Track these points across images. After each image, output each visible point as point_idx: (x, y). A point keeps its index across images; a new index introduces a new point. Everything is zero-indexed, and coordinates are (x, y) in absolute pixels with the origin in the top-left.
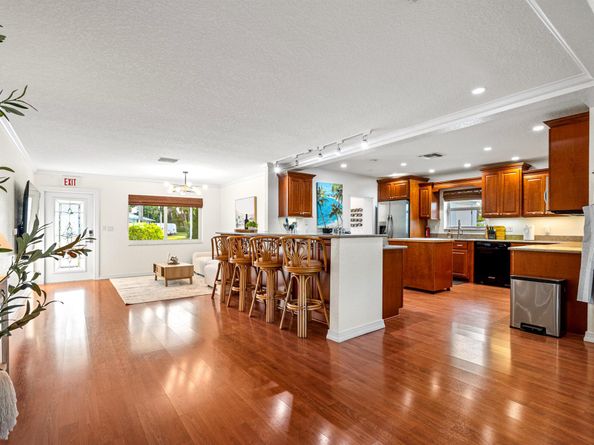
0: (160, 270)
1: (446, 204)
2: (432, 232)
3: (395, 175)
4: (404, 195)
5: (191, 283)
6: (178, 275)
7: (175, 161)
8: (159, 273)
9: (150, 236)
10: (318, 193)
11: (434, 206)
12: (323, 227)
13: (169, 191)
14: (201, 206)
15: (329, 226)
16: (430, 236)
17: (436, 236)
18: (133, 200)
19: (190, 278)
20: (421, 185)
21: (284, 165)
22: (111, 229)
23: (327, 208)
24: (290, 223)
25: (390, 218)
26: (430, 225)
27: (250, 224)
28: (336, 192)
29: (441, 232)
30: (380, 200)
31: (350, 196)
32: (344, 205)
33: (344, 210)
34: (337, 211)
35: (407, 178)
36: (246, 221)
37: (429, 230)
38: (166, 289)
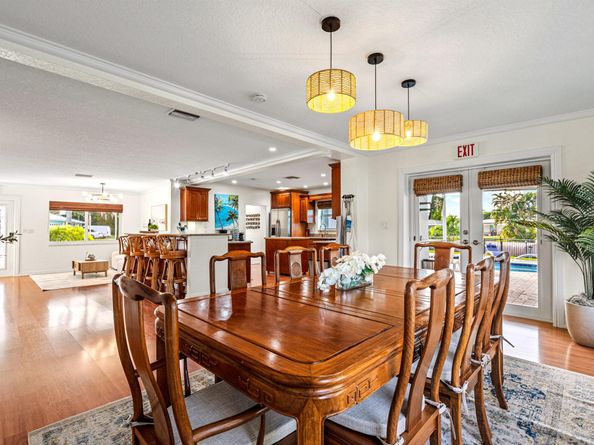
0: (77, 266)
1: (319, 211)
2: (311, 233)
3: (282, 189)
4: (288, 204)
5: (106, 276)
6: (94, 269)
7: (90, 176)
8: (77, 269)
9: (74, 238)
10: (216, 202)
11: (310, 213)
12: (220, 229)
13: (87, 198)
14: (121, 211)
15: (225, 228)
16: (309, 235)
17: (313, 235)
18: (54, 206)
19: (106, 271)
20: (301, 197)
21: (183, 181)
22: (32, 231)
23: (224, 214)
24: (183, 226)
25: (278, 222)
26: (309, 227)
27: (152, 226)
28: (232, 202)
29: (316, 232)
30: (273, 207)
31: (245, 204)
32: (239, 211)
33: (239, 216)
34: (233, 216)
35: (290, 191)
36: (150, 224)
37: (309, 231)
38: (82, 280)
